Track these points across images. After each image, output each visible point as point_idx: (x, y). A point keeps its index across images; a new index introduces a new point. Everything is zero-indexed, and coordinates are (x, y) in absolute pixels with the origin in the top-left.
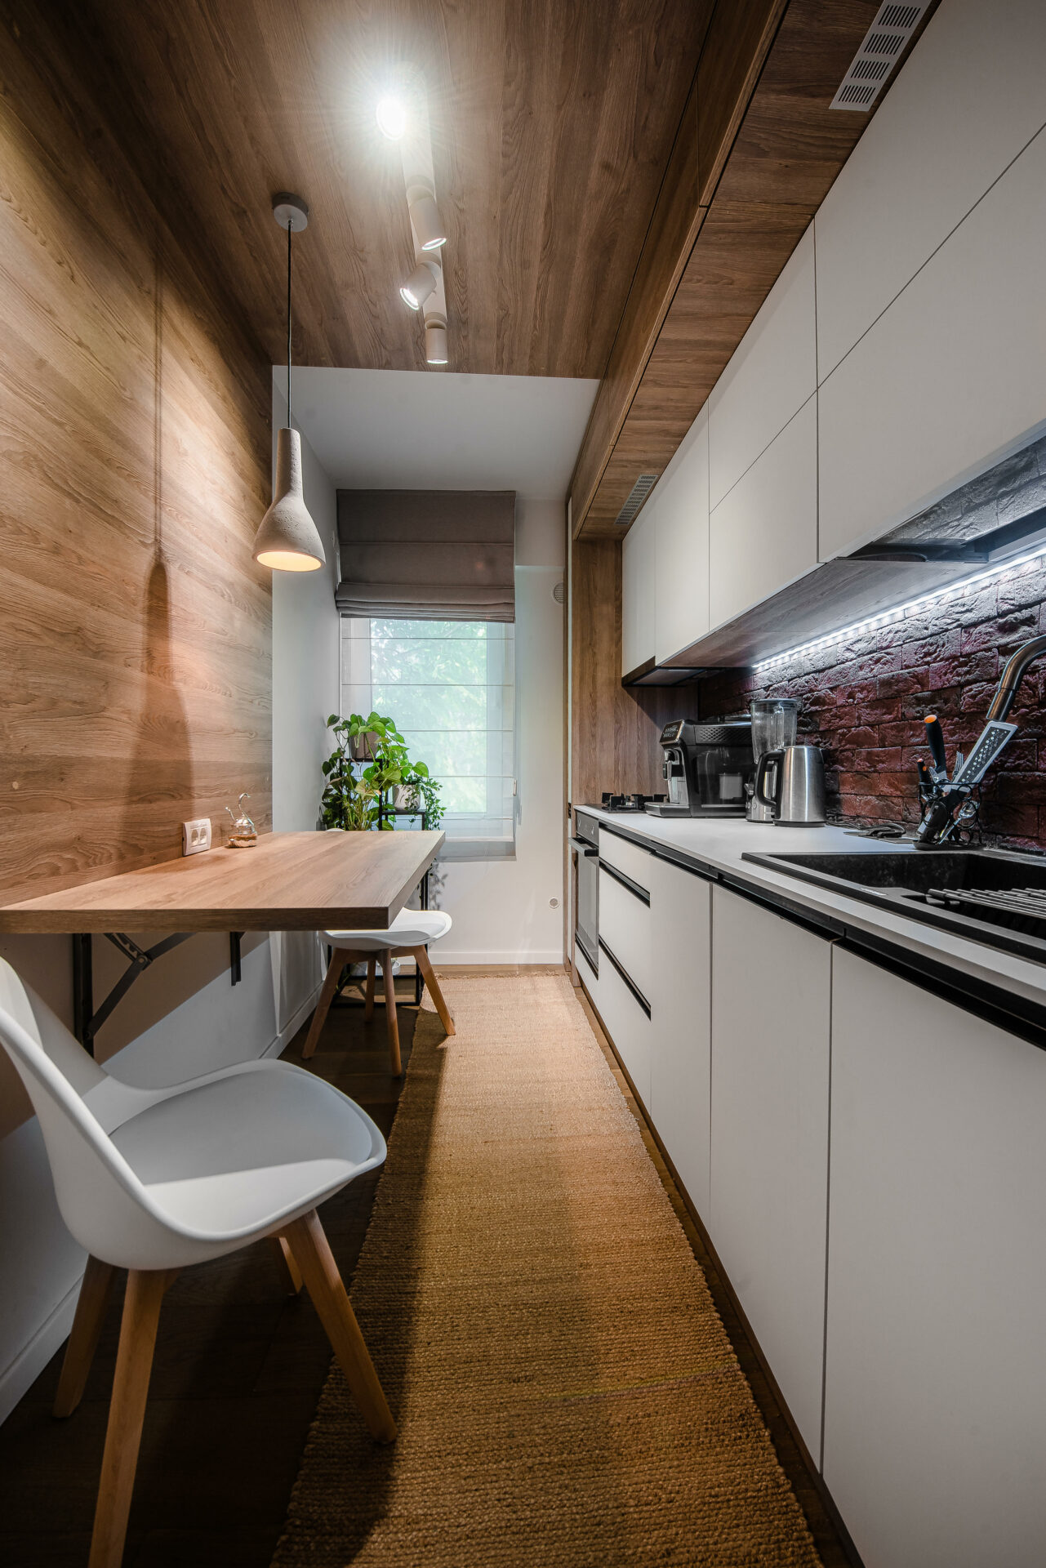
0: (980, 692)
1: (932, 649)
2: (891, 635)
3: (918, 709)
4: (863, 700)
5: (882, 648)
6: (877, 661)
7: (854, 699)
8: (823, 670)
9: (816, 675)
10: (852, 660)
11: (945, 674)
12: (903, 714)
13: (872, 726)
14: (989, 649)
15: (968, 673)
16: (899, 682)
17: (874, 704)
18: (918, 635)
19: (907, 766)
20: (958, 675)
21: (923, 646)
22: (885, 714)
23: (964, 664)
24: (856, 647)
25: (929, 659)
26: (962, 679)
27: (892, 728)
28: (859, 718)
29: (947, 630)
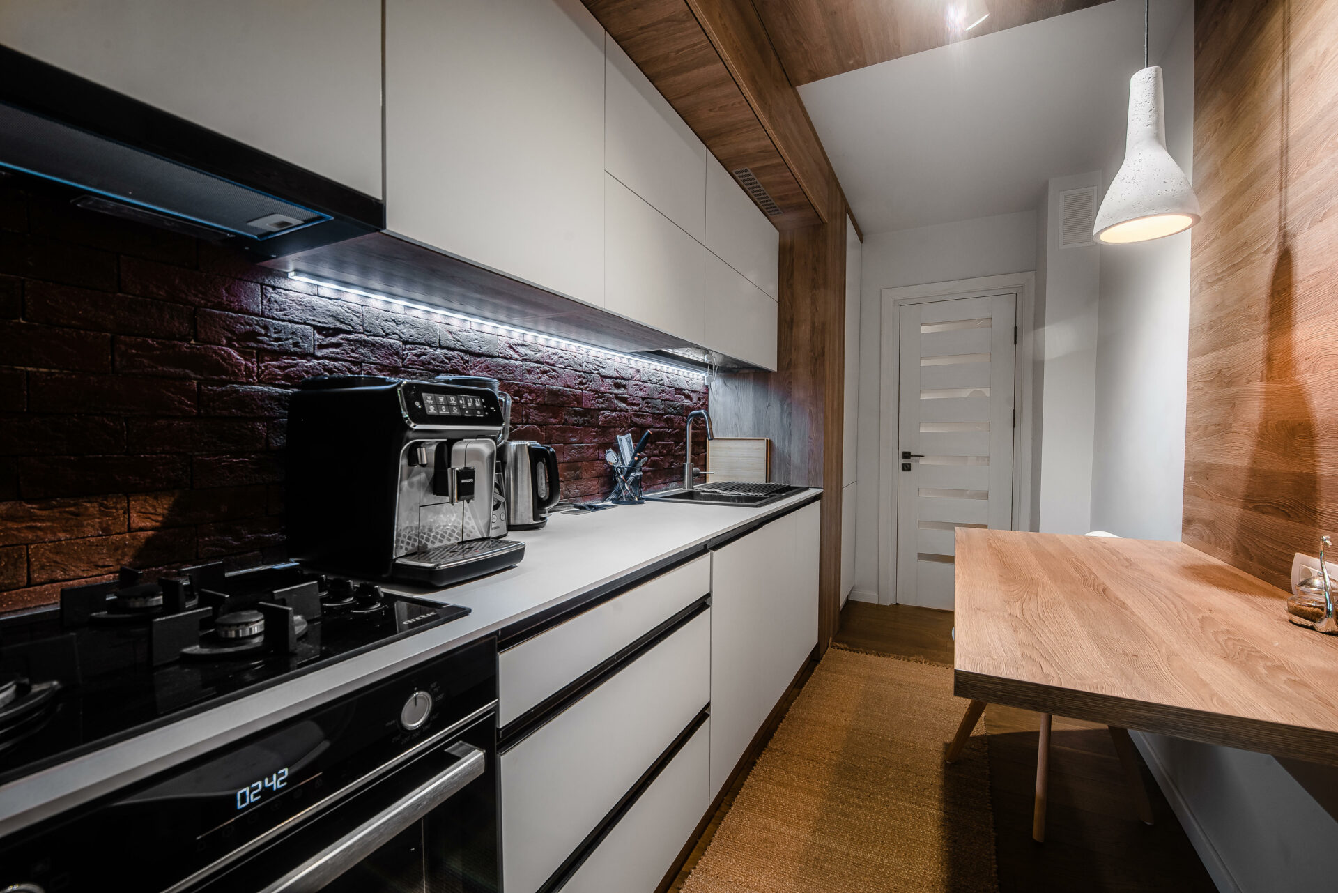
0: (609, 416)
1: (584, 381)
2: (556, 357)
3: (575, 418)
4: (532, 401)
5: (548, 364)
6: (544, 372)
7: (521, 398)
8: (479, 355)
9: (466, 357)
10: (517, 360)
11: (592, 400)
12: (566, 420)
13: (540, 425)
14: (611, 394)
15: (602, 403)
16: (564, 396)
17: (541, 407)
18: (576, 367)
19: (568, 458)
20: (598, 403)
21: (579, 377)
22: (551, 417)
23: (600, 397)
24: (520, 349)
25: (582, 386)
26: (600, 406)
27: (557, 429)
28: (527, 416)
29: (593, 373)
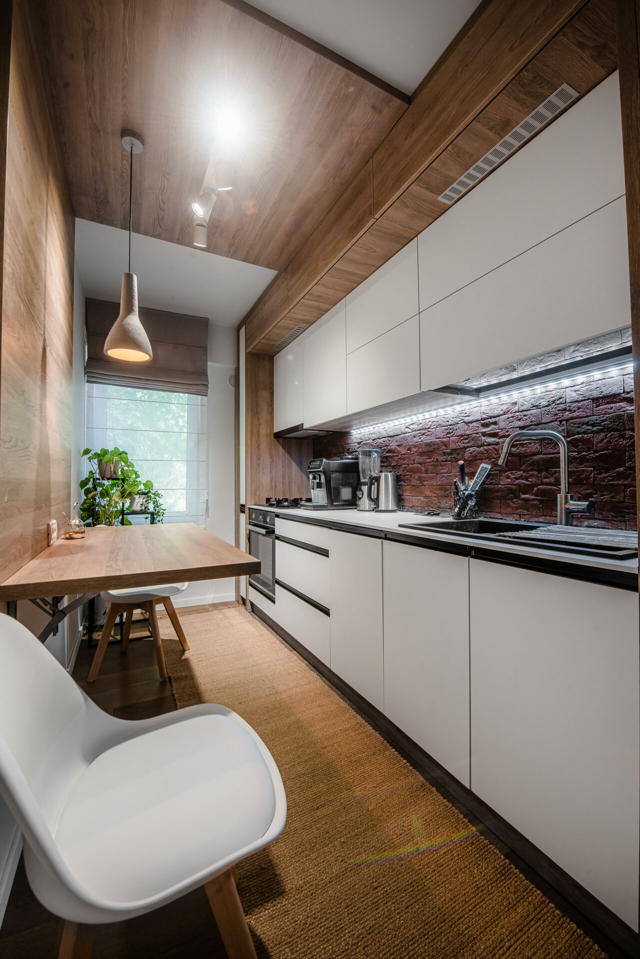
0: (474, 451)
1: (451, 431)
2: (430, 423)
3: (444, 457)
4: (416, 452)
5: (425, 429)
6: (423, 434)
7: (411, 451)
8: (393, 436)
9: (389, 439)
10: (409, 433)
11: (458, 442)
12: (437, 459)
13: (421, 464)
14: (478, 433)
15: (468, 443)
16: (435, 444)
17: (422, 454)
18: (444, 424)
19: (439, 483)
20: (464, 443)
21: (447, 429)
22: (428, 459)
23: (467, 439)
24: (412, 427)
25: (449, 435)
26: (466, 445)
27: (431, 465)
28: (414, 460)
29: (458, 423)
